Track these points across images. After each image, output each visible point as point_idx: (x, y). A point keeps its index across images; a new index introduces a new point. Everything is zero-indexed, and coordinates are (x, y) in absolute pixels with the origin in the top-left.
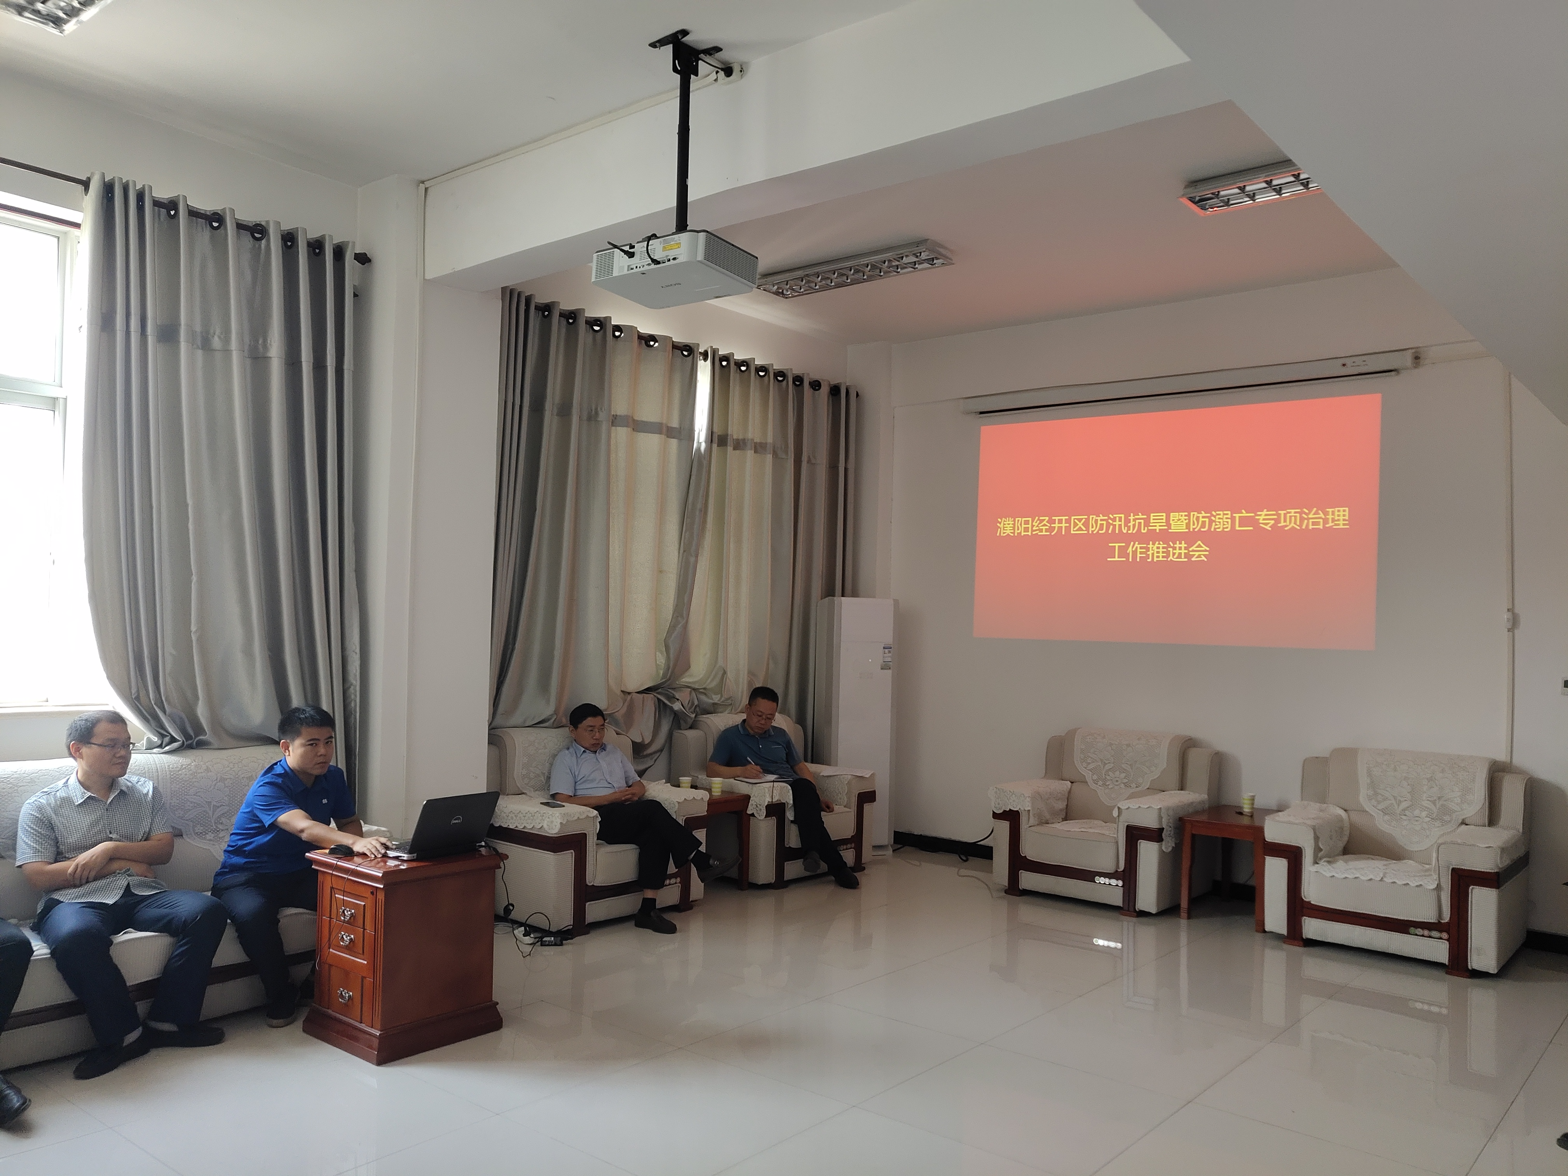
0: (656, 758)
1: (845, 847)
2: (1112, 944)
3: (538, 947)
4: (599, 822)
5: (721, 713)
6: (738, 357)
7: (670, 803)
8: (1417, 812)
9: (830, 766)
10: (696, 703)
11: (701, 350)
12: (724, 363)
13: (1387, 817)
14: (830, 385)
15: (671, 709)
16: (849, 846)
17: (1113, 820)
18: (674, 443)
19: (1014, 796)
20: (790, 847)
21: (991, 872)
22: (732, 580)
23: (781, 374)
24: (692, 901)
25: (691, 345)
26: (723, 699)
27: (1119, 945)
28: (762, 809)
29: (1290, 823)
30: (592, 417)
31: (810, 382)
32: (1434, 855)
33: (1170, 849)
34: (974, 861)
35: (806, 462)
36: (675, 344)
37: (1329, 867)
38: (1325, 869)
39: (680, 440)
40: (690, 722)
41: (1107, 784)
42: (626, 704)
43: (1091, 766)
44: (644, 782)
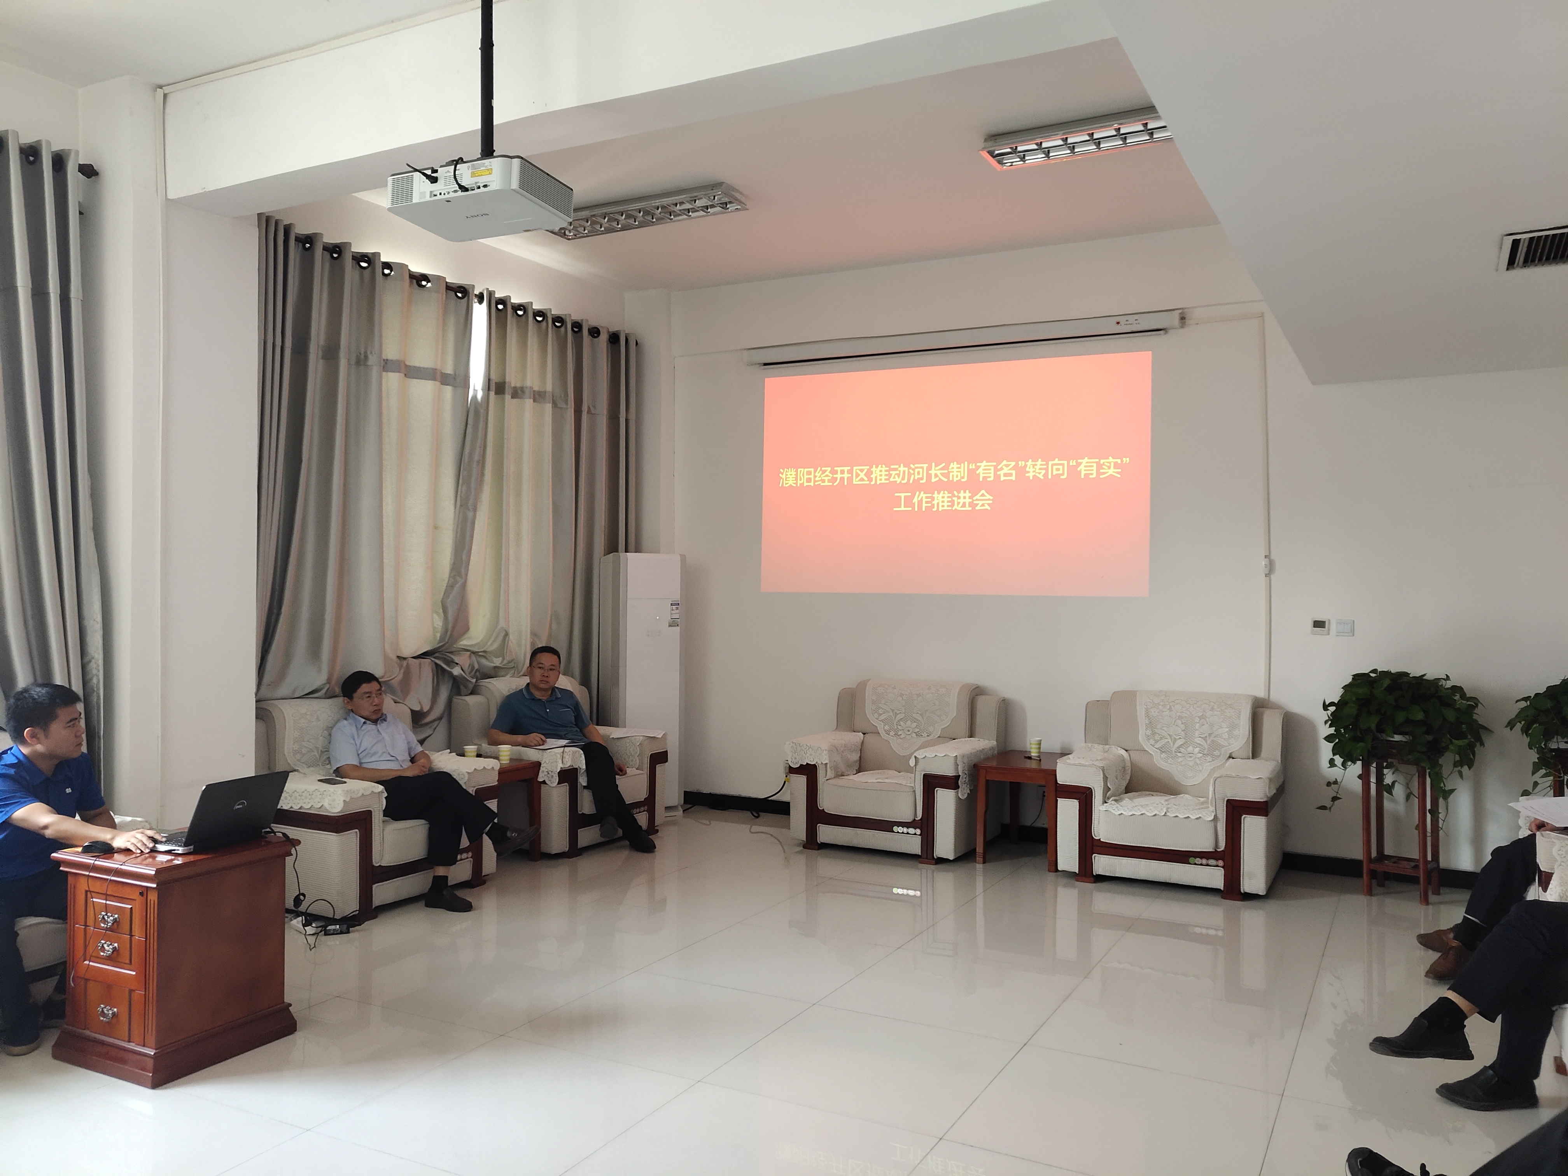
0: (435, 726)
1: (638, 810)
2: (911, 893)
3: (322, 938)
4: (385, 798)
5: (502, 676)
6: (515, 300)
7: (459, 775)
8: (1190, 749)
9: (618, 727)
10: (476, 667)
11: (477, 292)
12: (500, 307)
13: (1164, 755)
14: (609, 332)
15: (450, 674)
16: (642, 809)
17: (910, 770)
18: (448, 390)
19: (810, 749)
20: (583, 813)
21: (788, 827)
22: (512, 535)
23: (559, 319)
24: (484, 876)
25: (466, 287)
26: (505, 662)
27: (918, 893)
28: (554, 775)
29: (1080, 765)
30: (361, 361)
31: (589, 329)
32: (1211, 789)
33: (966, 796)
34: (766, 817)
35: (586, 414)
36: (448, 285)
37: (1118, 805)
38: (1113, 808)
39: (454, 387)
40: (471, 686)
41: (899, 734)
42: (402, 671)
43: (883, 717)
44: (427, 752)
